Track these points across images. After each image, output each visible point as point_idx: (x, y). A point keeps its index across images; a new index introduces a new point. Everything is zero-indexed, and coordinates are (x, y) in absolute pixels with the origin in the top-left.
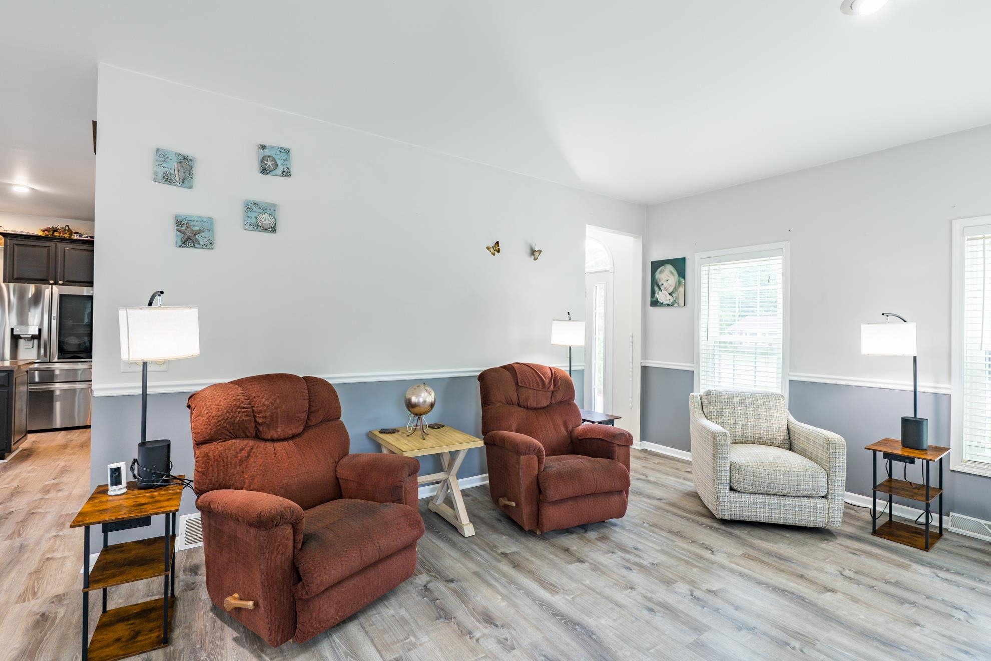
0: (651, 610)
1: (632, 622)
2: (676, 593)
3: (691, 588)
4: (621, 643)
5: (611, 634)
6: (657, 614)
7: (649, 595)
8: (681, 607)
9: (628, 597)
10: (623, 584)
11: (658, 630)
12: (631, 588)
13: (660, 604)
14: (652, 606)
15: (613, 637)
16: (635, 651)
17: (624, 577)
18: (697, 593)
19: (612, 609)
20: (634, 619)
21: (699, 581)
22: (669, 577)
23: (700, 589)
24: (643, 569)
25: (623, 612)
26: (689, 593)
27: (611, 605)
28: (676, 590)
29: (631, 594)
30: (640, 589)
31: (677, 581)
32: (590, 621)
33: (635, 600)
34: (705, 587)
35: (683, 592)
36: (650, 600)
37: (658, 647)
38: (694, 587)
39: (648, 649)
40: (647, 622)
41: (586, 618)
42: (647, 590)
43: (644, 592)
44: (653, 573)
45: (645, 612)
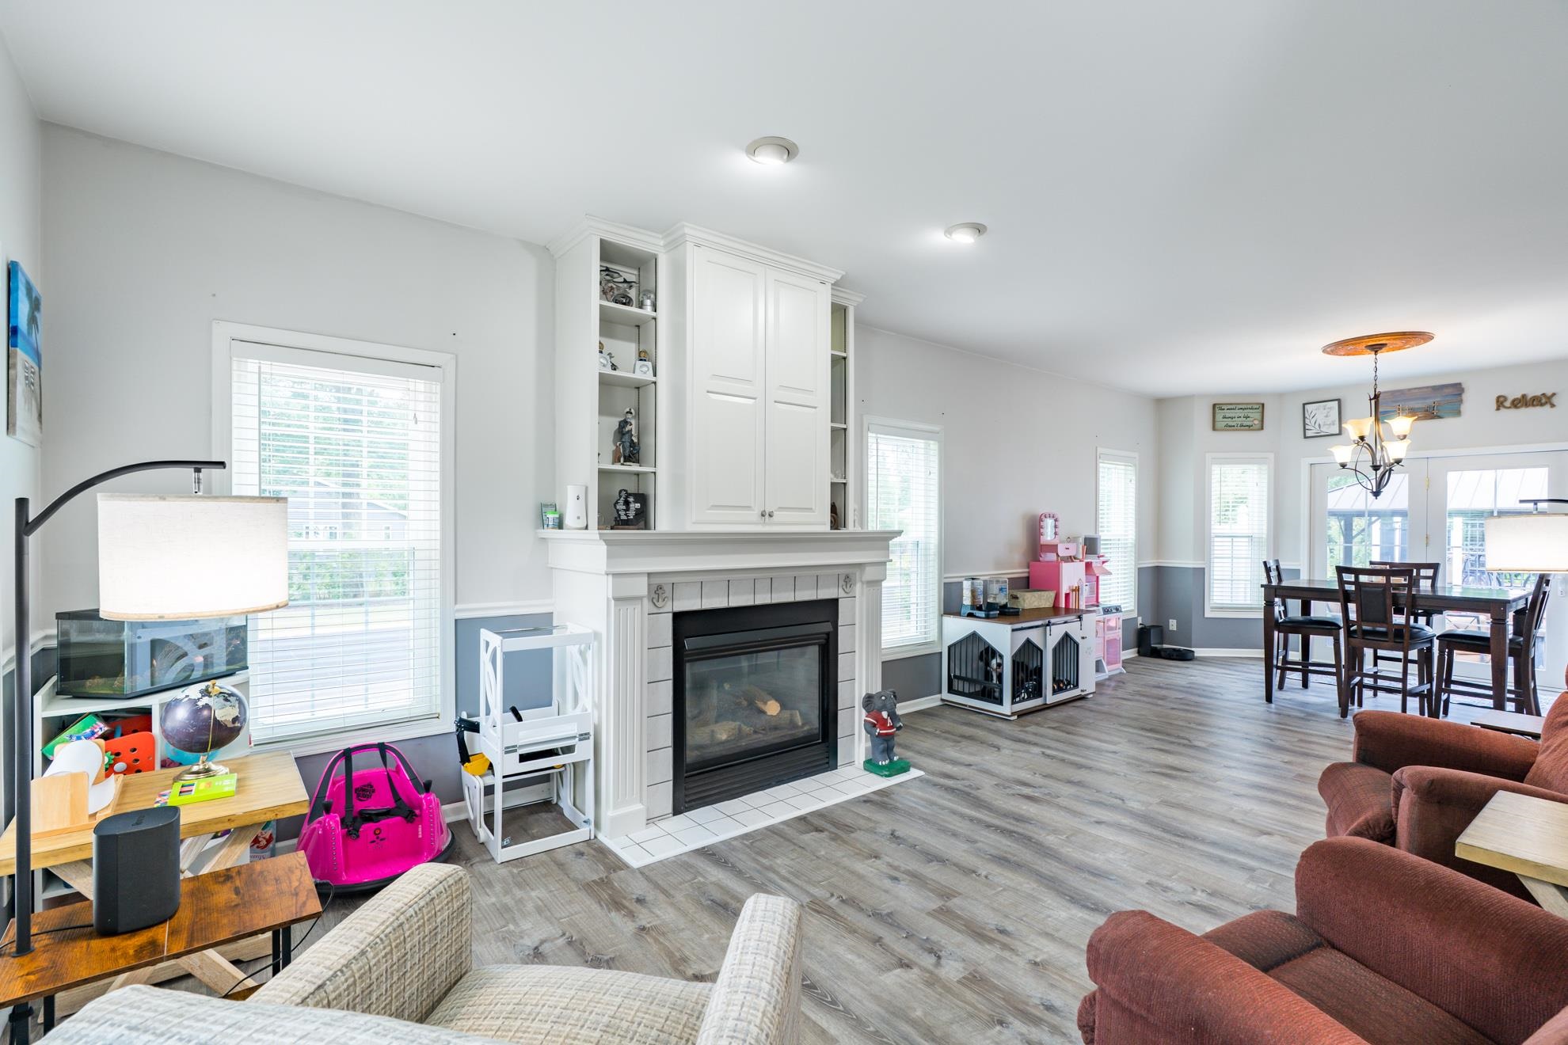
0: (1002, 932)
1: (1025, 915)
2: (964, 960)
3: (936, 971)
4: (1035, 894)
5: (1049, 902)
6: (993, 927)
7: (1006, 954)
8: (959, 938)
9: (1037, 949)
10: (1052, 972)
11: (994, 909)
12: (1036, 964)
13: (990, 941)
14: (1001, 937)
15: (1045, 899)
16: (1019, 888)
17: (1052, 985)
18: (928, 961)
19: (1058, 930)
20: (1024, 919)
21: (920, 986)
22: (971, 989)
23: (924, 969)
24: (1021, 1006)
25: (1041, 927)
26: (943, 961)
27: (1060, 934)
28: (962, 965)
29: (1033, 953)
30: (1021, 963)
31: (959, 982)
32: (1080, 915)
33: (1028, 945)
34: (913, 974)
35: (951, 963)
36: (1005, 946)
37: (994, 892)
38: (931, 973)
39: (1004, 890)
40: (1006, 916)
41: (1087, 917)
42: (1010, 962)
43: (1015, 958)
44: (999, 997)
45: (1010, 928)
